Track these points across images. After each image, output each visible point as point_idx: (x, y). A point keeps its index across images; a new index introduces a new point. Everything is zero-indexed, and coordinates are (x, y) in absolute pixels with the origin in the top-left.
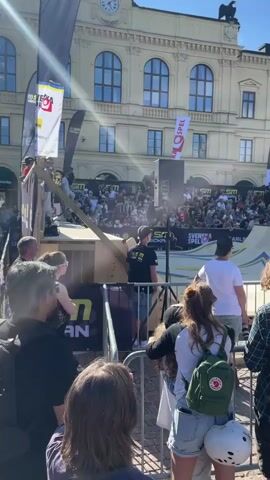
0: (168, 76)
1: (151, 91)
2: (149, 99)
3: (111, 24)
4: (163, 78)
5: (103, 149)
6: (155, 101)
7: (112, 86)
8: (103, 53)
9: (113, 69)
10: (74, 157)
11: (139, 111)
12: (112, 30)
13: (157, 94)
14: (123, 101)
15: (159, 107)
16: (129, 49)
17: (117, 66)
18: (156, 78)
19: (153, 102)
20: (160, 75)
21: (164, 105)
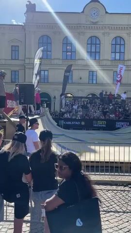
0: (124, 45)
1: (115, 52)
2: (114, 56)
3: (95, 23)
4: (121, 46)
5: (91, 82)
6: (118, 57)
7: (96, 52)
8: (91, 37)
9: (96, 44)
10: (67, 87)
11: (109, 63)
12: (96, 26)
13: (119, 54)
14: (101, 59)
15: (120, 60)
16: (104, 34)
17: (98, 42)
18: (118, 46)
19: (116, 58)
20: (120, 45)
21: (122, 58)
